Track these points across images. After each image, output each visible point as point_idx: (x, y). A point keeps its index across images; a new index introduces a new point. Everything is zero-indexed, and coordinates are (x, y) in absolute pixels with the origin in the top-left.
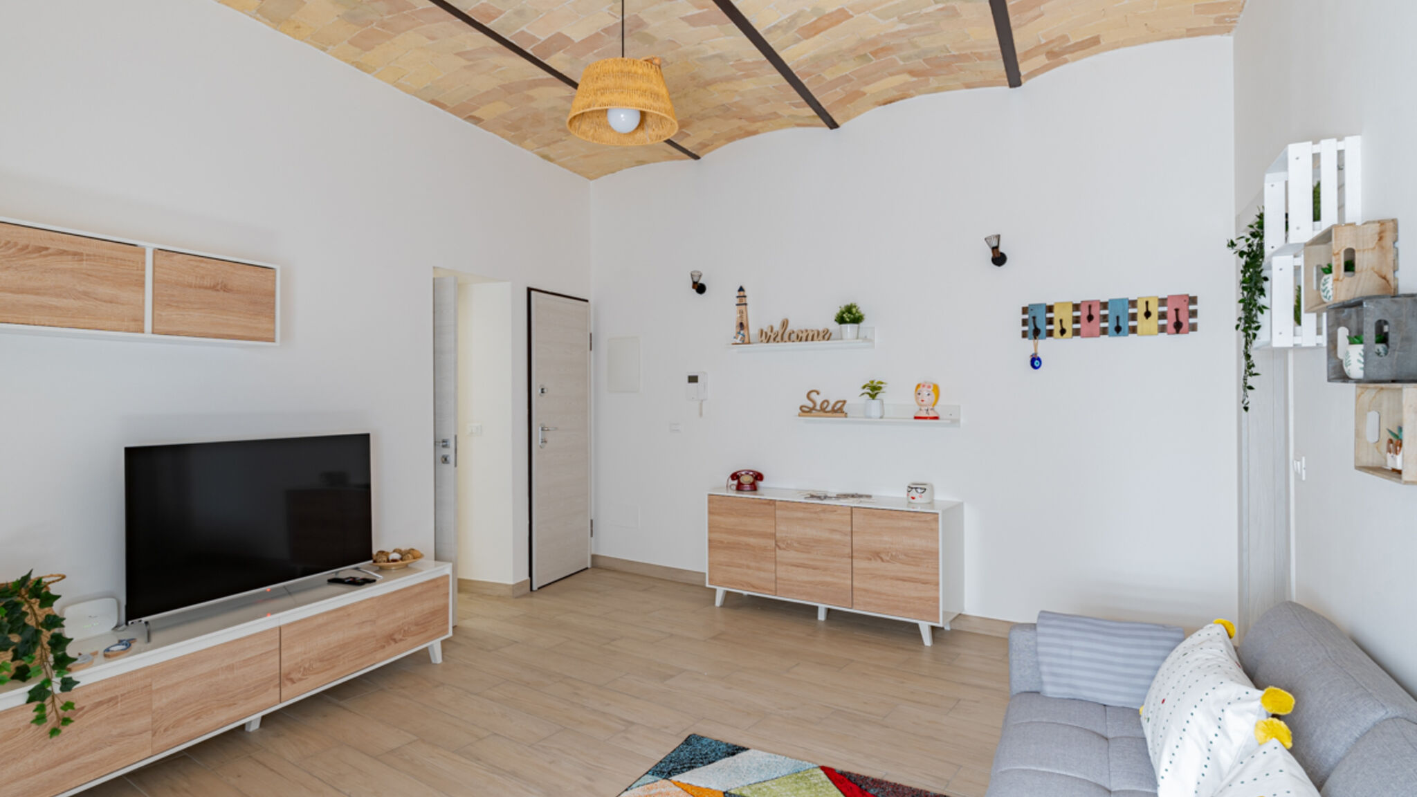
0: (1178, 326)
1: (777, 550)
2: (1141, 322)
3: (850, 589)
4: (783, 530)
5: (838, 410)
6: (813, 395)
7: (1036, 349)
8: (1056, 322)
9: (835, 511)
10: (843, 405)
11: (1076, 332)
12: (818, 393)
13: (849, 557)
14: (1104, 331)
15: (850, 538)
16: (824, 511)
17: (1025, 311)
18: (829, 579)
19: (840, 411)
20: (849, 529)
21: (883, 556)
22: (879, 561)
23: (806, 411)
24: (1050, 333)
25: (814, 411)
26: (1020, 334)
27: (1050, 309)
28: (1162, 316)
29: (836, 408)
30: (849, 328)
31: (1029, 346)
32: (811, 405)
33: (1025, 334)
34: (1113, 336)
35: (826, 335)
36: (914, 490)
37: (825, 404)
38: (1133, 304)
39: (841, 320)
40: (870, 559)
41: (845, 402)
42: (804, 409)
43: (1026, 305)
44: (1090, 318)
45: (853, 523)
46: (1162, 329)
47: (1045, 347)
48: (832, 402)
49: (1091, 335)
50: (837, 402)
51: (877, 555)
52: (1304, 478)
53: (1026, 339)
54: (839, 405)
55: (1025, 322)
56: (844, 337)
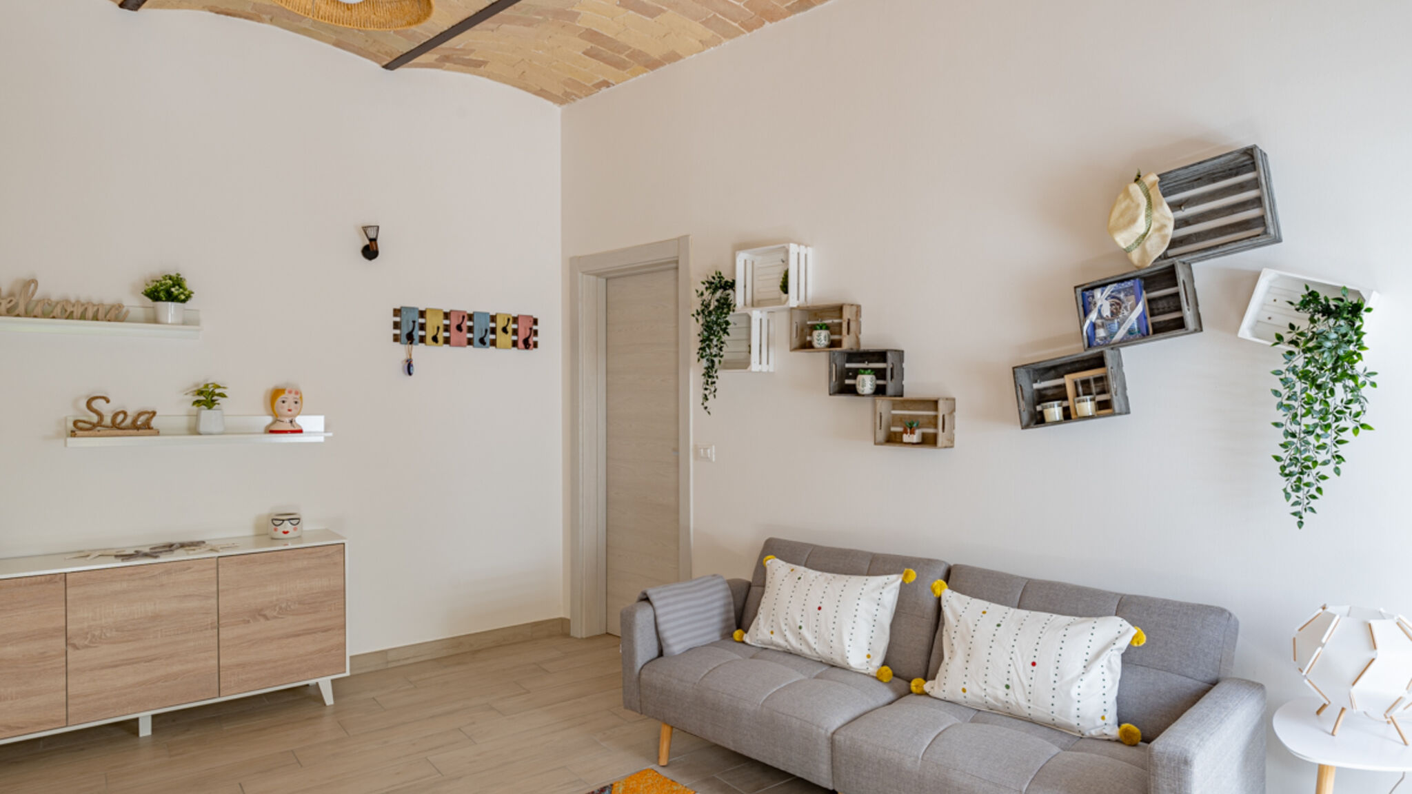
0: (527, 344)
1: (70, 650)
2: (501, 338)
3: (217, 671)
4: (82, 617)
5: (142, 424)
6: (99, 405)
7: (410, 355)
8: (429, 327)
9: (189, 568)
10: (152, 417)
11: (447, 341)
12: (108, 401)
13: (212, 628)
14: (470, 342)
15: (214, 601)
16: (168, 572)
17: (397, 312)
18: (176, 668)
19: (147, 426)
20: (215, 589)
21: (267, 612)
22: (262, 620)
23: (79, 428)
24: (422, 340)
25: (99, 428)
26: (391, 338)
27: (422, 314)
28: (515, 332)
29: (139, 423)
30: (170, 310)
31: (401, 350)
32: (94, 418)
33: (396, 338)
34: (479, 347)
35: (114, 314)
36: (286, 522)
37: (121, 417)
38: (493, 319)
39: (154, 295)
40: (248, 622)
41: (154, 413)
42: (80, 424)
43: (398, 307)
44: (459, 328)
45: (220, 579)
46: (515, 344)
47: (418, 350)
48: (131, 412)
49: (459, 345)
50: (140, 414)
51: (259, 613)
52: (714, 460)
53: (397, 344)
54: (143, 418)
55: (396, 325)
56: (162, 319)
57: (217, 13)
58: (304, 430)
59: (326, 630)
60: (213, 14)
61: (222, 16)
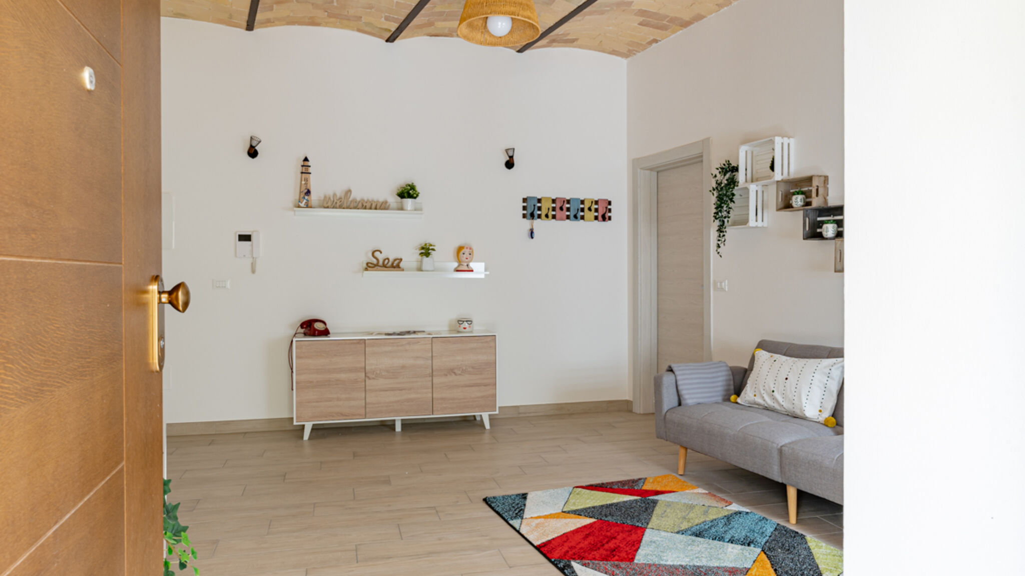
0: (604, 218)
1: (367, 380)
2: (587, 214)
3: (431, 400)
4: (372, 363)
5: (396, 265)
6: (377, 254)
7: (532, 226)
8: (543, 209)
9: (419, 342)
10: (399, 263)
11: (554, 217)
12: (381, 253)
13: (430, 376)
14: (568, 217)
15: (430, 362)
16: (409, 344)
17: (525, 200)
18: (413, 396)
19: (398, 266)
20: (430, 355)
21: (456, 371)
22: (453, 374)
23: (369, 266)
24: (539, 216)
25: (377, 267)
26: (521, 216)
27: (539, 201)
28: (596, 210)
29: (395, 265)
30: (409, 202)
31: (527, 223)
32: (375, 261)
33: (524, 216)
34: (573, 220)
35: (382, 206)
36: (465, 322)
37: (387, 261)
38: (582, 202)
39: (402, 195)
40: (447, 375)
41: (401, 260)
42: (370, 265)
43: (525, 197)
44: (561, 209)
45: (433, 350)
46: (596, 218)
47: (537, 223)
48: (391, 260)
49: (561, 219)
50: (395, 260)
51: (452, 371)
52: (727, 290)
53: (525, 219)
54: (396, 262)
55: (524, 208)
56: (405, 207)
57: (431, 36)
58: (474, 270)
59: (486, 385)
60: (429, 37)
61: (433, 37)
